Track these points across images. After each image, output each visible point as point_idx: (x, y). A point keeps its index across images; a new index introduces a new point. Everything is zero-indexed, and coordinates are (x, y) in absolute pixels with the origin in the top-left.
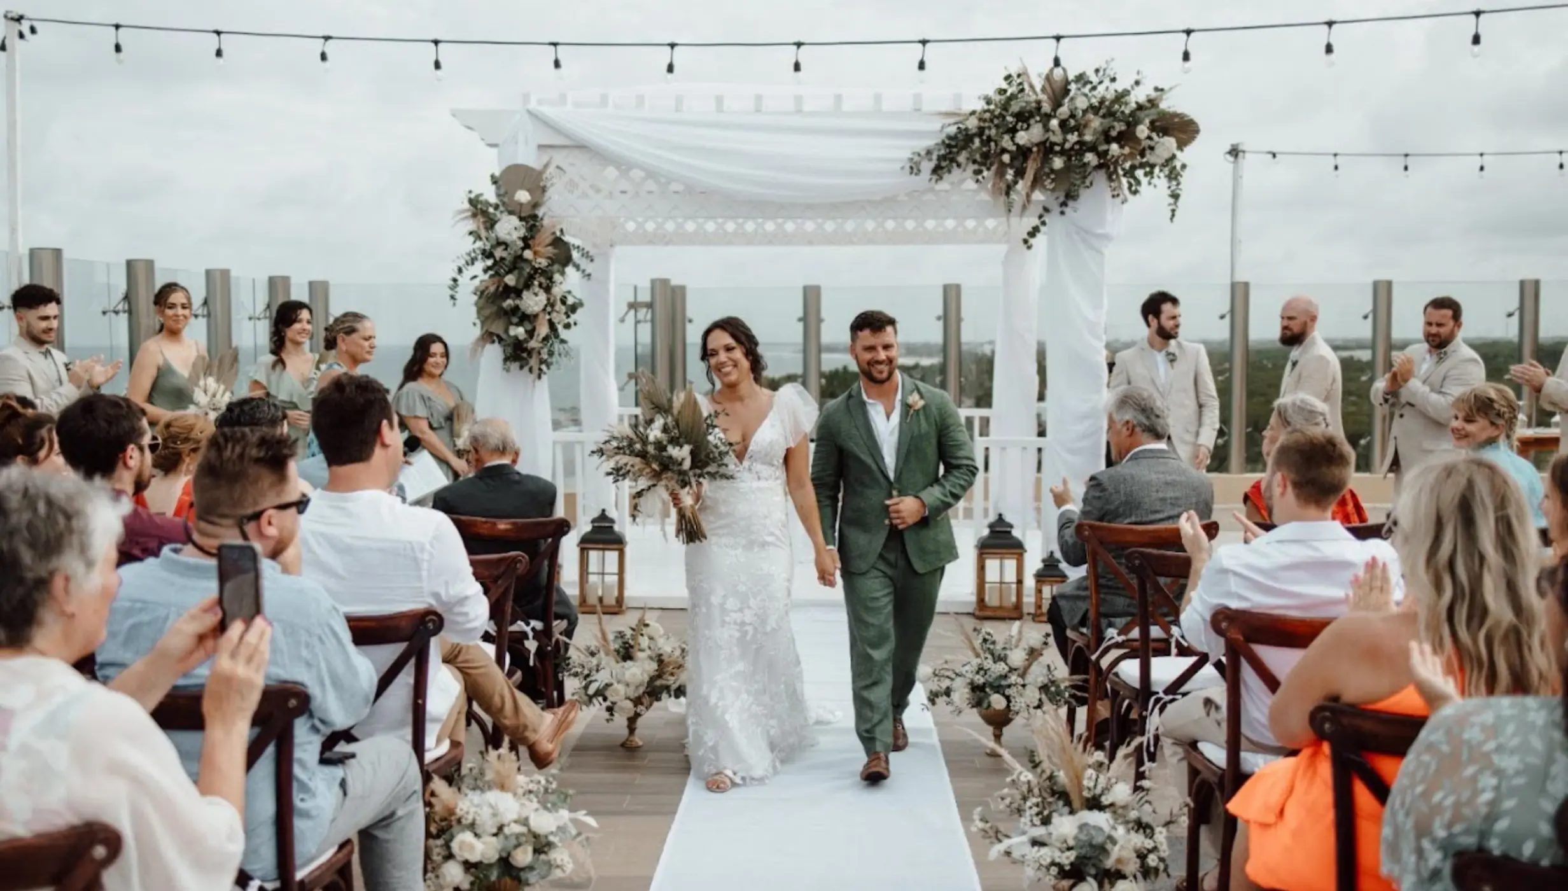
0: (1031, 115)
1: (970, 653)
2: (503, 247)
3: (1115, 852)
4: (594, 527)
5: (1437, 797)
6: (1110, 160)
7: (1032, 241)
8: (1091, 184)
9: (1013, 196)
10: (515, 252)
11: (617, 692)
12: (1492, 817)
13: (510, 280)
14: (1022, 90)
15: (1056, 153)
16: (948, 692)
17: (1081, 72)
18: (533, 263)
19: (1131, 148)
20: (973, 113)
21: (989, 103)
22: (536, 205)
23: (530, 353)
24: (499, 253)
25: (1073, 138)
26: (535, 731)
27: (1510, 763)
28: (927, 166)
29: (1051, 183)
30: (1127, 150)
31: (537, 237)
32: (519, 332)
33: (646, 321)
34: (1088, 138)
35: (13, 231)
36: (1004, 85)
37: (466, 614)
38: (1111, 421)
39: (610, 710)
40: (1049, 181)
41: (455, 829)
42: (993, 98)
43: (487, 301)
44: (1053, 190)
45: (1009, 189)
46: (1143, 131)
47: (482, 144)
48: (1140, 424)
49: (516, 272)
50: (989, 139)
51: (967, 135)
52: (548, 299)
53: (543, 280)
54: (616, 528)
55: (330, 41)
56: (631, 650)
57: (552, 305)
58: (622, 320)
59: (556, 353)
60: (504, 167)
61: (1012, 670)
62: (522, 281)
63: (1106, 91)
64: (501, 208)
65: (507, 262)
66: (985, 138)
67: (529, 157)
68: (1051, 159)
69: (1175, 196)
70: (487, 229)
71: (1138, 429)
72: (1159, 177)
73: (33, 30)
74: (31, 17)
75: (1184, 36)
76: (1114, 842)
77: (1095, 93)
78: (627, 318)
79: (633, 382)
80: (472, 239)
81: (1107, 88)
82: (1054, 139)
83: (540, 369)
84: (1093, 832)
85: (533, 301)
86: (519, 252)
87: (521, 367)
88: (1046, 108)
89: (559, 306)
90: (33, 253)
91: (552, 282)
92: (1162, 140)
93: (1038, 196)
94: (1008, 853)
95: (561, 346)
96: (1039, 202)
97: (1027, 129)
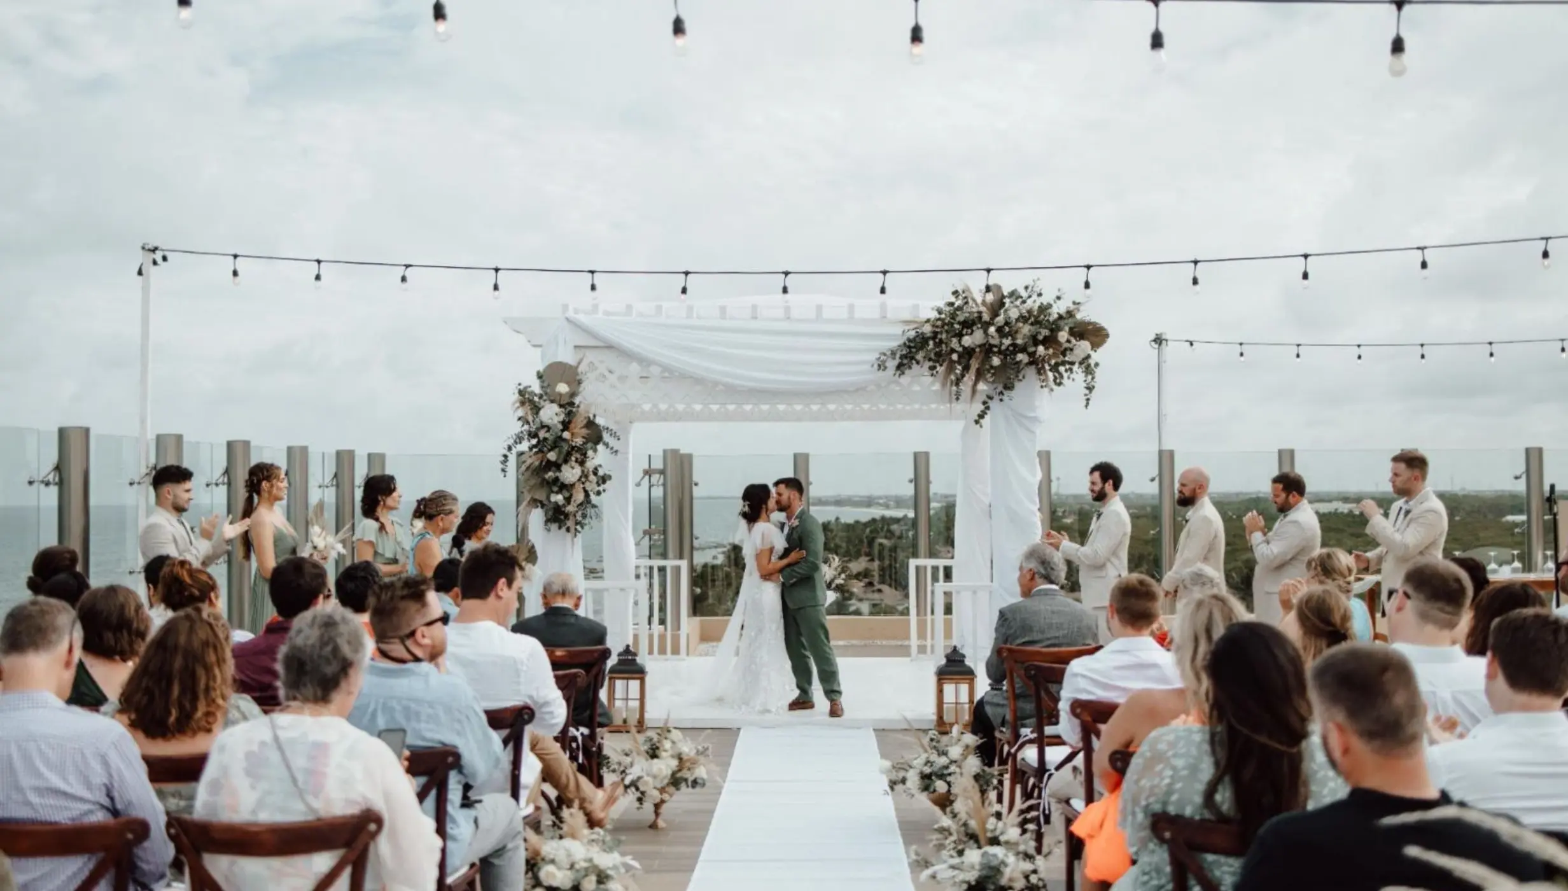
0: (973, 323)
1: (921, 750)
2: (546, 429)
3: (1007, 872)
4: (619, 660)
5: (1143, 782)
6: (1038, 358)
7: (982, 421)
8: (1024, 377)
9: (962, 386)
10: (556, 433)
11: (646, 783)
12: (1169, 792)
13: (552, 456)
14: (967, 303)
15: (994, 353)
16: (903, 781)
17: (1013, 288)
18: (571, 442)
19: (1054, 349)
20: (928, 321)
21: (940, 313)
22: (573, 394)
23: (567, 516)
24: (542, 434)
25: (1007, 342)
26: (591, 802)
27: (1180, 763)
28: (892, 364)
29: (992, 377)
30: (1051, 351)
31: (574, 420)
32: (559, 498)
33: (658, 486)
34: (1019, 341)
35: (143, 421)
36: (953, 299)
37: (551, 713)
38: (1021, 568)
39: (640, 800)
40: (989, 375)
41: (541, 864)
42: (944, 309)
43: (532, 473)
44: (993, 382)
45: (958, 382)
46: (1063, 336)
47: (529, 345)
48: (1039, 573)
49: (557, 450)
50: (941, 341)
51: (923, 338)
52: (583, 472)
53: (578, 456)
54: (639, 660)
55: (410, 269)
56: (657, 751)
57: (586, 476)
58: (638, 485)
59: (588, 516)
60: (547, 364)
61: (953, 762)
62: (562, 457)
63: (1033, 304)
64: (545, 398)
65: (549, 442)
66: (937, 340)
67: (567, 356)
68: (991, 357)
69: (1090, 389)
70: (533, 414)
71: (1036, 576)
72: (1077, 373)
73: (165, 259)
74: (164, 248)
75: (1085, 270)
76: (1006, 865)
77: (1025, 305)
78: (642, 483)
79: (647, 537)
80: (520, 423)
81: (1035, 301)
82: (992, 342)
83: (576, 529)
84: (991, 858)
85: (570, 473)
86: (560, 434)
87: (560, 528)
88: (986, 317)
89: (592, 477)
90: (159, 439)
91: (586, 457)
92: (1078, 343)
93: (982, 386)
94: (934, 877)
95: (593, 511)
96: (984, 390)
97: (971, 334)
